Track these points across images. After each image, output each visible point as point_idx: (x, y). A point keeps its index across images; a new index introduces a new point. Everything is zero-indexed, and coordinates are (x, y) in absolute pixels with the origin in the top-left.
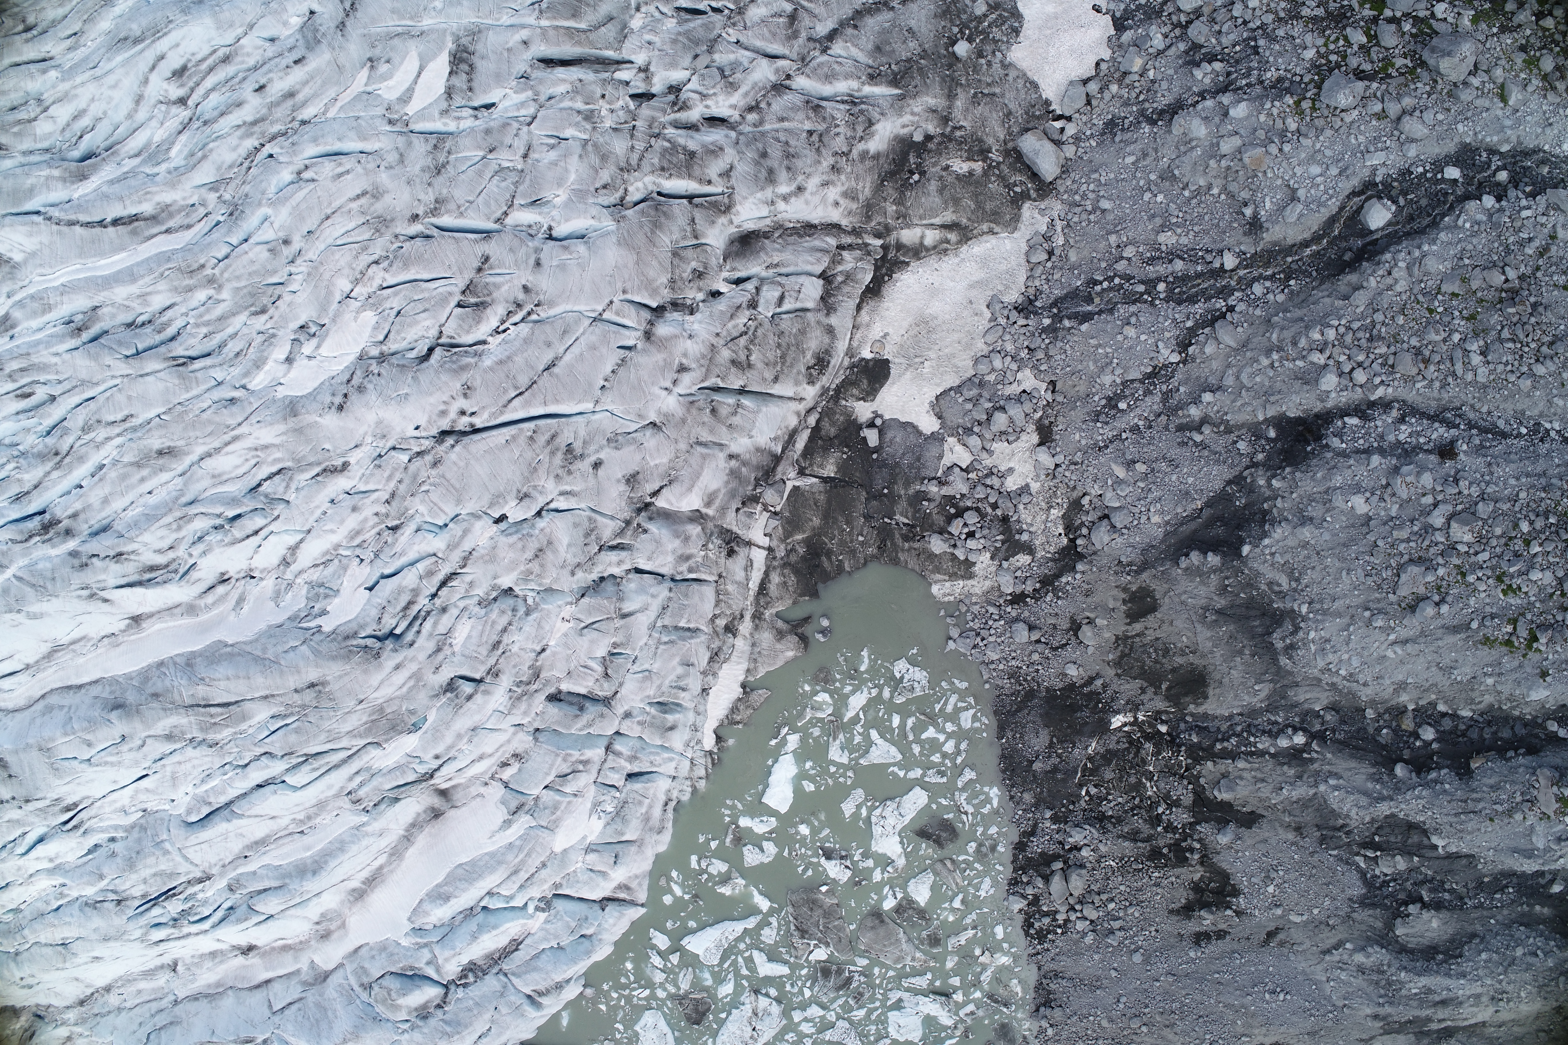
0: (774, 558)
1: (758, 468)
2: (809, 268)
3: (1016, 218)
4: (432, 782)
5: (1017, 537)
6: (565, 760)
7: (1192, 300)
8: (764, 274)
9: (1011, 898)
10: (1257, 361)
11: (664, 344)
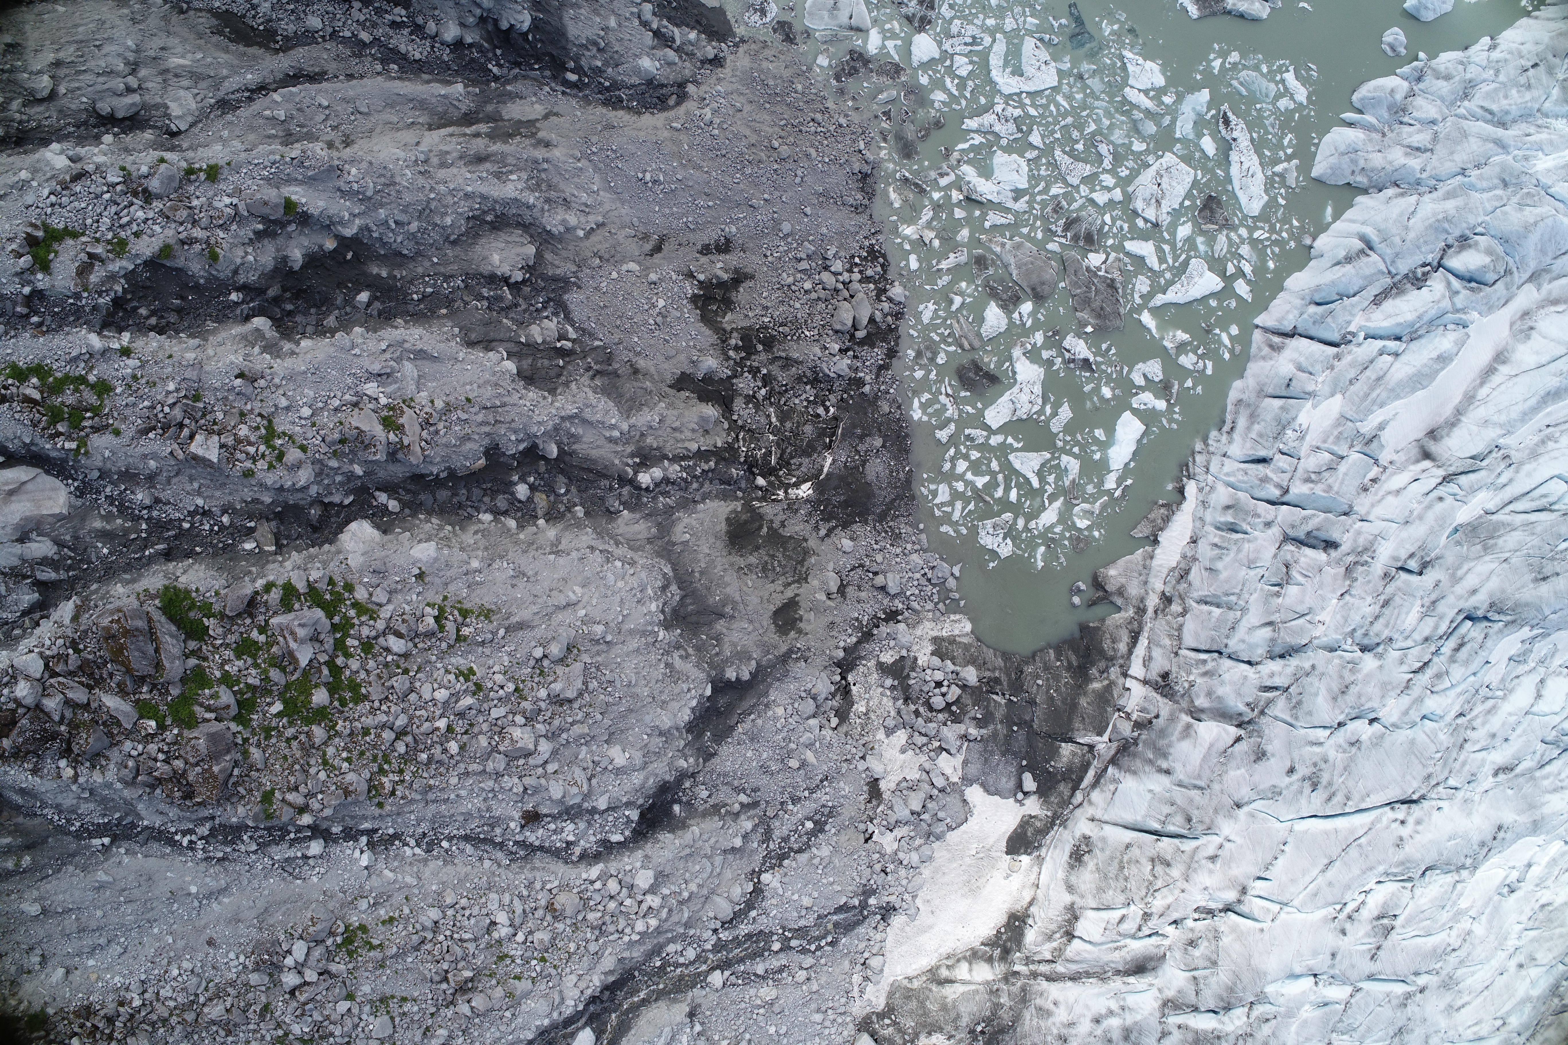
0: (1121, 666)
1: (1135, 755)
2: (1088, 947)
3: (891, 995)
4: (1441, 473)
5: (896, 683)
6: (1330, 487)
7: (749, 936)
8: (1128, 941)
9: (903, 300)
10: (699, 886)
11: (1232, 883)
